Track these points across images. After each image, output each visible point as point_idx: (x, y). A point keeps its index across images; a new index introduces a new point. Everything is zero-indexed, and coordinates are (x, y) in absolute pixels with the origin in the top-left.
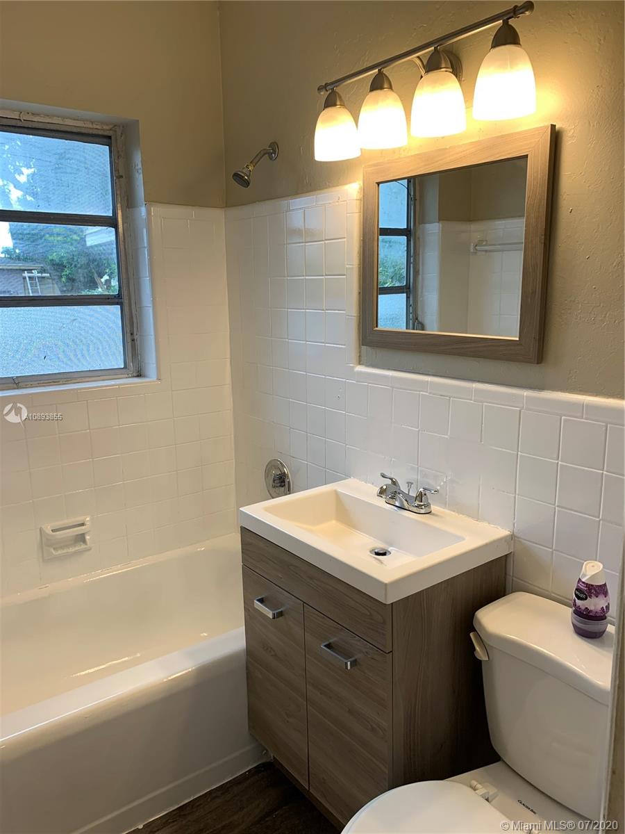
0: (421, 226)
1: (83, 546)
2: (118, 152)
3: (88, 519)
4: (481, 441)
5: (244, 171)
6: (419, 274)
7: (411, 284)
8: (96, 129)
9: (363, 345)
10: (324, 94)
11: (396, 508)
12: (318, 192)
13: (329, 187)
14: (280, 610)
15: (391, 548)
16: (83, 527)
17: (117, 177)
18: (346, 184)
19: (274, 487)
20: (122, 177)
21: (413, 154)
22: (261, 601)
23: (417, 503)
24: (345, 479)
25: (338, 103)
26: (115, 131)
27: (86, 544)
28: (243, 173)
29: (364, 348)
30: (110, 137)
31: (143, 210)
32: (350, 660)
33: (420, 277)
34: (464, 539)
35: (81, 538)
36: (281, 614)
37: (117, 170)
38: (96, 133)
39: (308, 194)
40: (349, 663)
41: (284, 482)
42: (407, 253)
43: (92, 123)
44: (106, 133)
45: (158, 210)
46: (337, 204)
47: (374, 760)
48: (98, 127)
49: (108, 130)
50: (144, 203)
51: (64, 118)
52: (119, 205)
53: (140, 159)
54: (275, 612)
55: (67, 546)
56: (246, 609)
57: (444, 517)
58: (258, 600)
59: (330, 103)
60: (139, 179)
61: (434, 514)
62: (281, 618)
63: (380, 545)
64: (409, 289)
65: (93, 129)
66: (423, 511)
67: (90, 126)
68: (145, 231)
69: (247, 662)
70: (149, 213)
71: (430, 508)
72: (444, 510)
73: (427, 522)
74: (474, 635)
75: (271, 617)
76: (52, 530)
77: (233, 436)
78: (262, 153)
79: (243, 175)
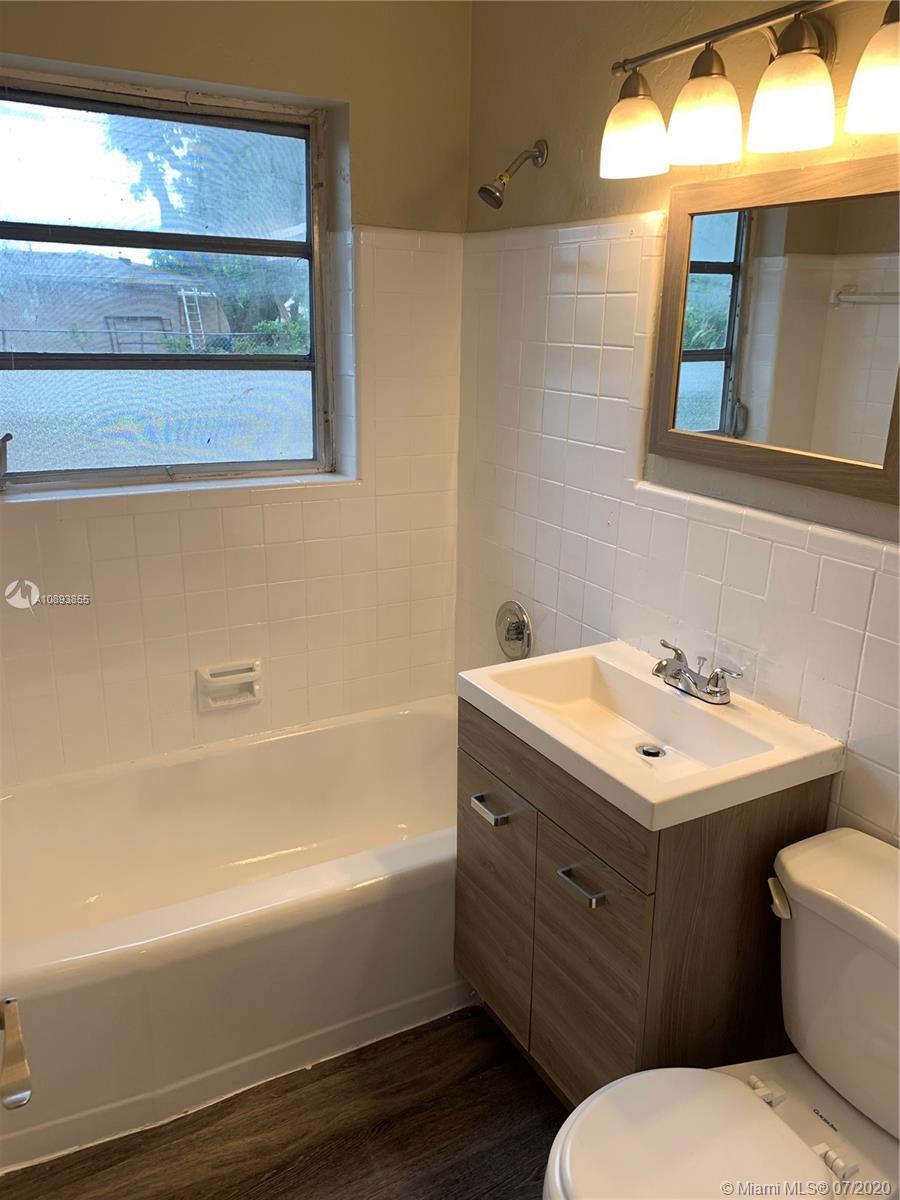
0: (757, 260)
1: (250, 698)
2: (318, 147)
3: (257, 663)
4: (812, 610)
5: (496, 184)
6: (747, 333)
7: (734, 347)
8: (289, 115)
9: (650, 452)
10: (621, 76)
11: (678, 692)
12: (602, 220)
13: (618, 213)
14: (505, 816)
15: (667, 747)
16: (251, 674)
17: (315, 186)
18: (644, 212)
19: (508, 639)
20: (321, 185)
21: (749, 173)
22: (481, 799)
23: (710, 688)
24: (609, 641)
25: (641, 92)
26: (316, 118)
27: (254, 695)
28: (493, 187)
29: (652, 456)
30: (307, 127)
31: (349, 237)
32: (597, 896)
33: (749, 337)
34: (771, 747)
35: (248, 688)
36: (506, 820)
37: (316, 176)
38: (289, 121)
39: (585, 222)
40: (594, 901)
41: (522, 633)
42: (732, 300)
43: (284, 106)
44: (303, 121)
45: (371, 237)
46: (628, 240)
47: (619, 1029)
48: (291, 112)
49: (305, 116)
50: (351, 226)
51: (245, 99)
52: (316, 227)
53: (348, 162)
54: (499, 817)
55: (230, 697)
56: (459, 806)
57: (748, 711)
58: (477, 798)
59: (629, 91)
60: (346, 190)
61: (733, 707)
62: (506, 826)
63: (651, 741)
64: (730, 356)
65: (284, 114)
66: (717, 699)
67: (281, 110)
68: (350, 263)
69: (457, 874)
70: (356, 239)
71: (729, 695)
72: (749, 701)
73: (721, 716)
74: (774, 883)
75: (493, 823)
76: (211, 675)
77: (455, 563)
78: (524, 156)
79: (493, 190)
